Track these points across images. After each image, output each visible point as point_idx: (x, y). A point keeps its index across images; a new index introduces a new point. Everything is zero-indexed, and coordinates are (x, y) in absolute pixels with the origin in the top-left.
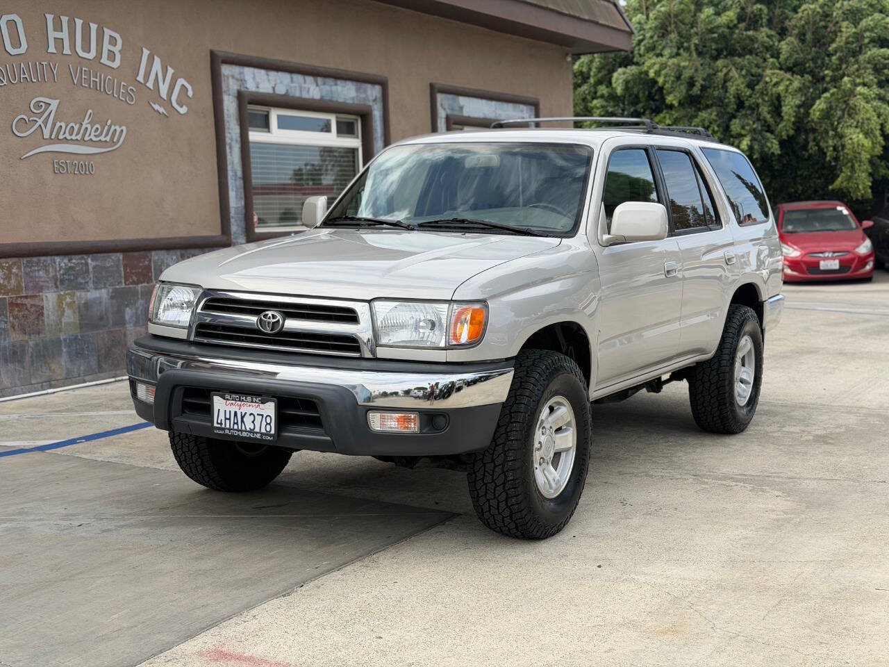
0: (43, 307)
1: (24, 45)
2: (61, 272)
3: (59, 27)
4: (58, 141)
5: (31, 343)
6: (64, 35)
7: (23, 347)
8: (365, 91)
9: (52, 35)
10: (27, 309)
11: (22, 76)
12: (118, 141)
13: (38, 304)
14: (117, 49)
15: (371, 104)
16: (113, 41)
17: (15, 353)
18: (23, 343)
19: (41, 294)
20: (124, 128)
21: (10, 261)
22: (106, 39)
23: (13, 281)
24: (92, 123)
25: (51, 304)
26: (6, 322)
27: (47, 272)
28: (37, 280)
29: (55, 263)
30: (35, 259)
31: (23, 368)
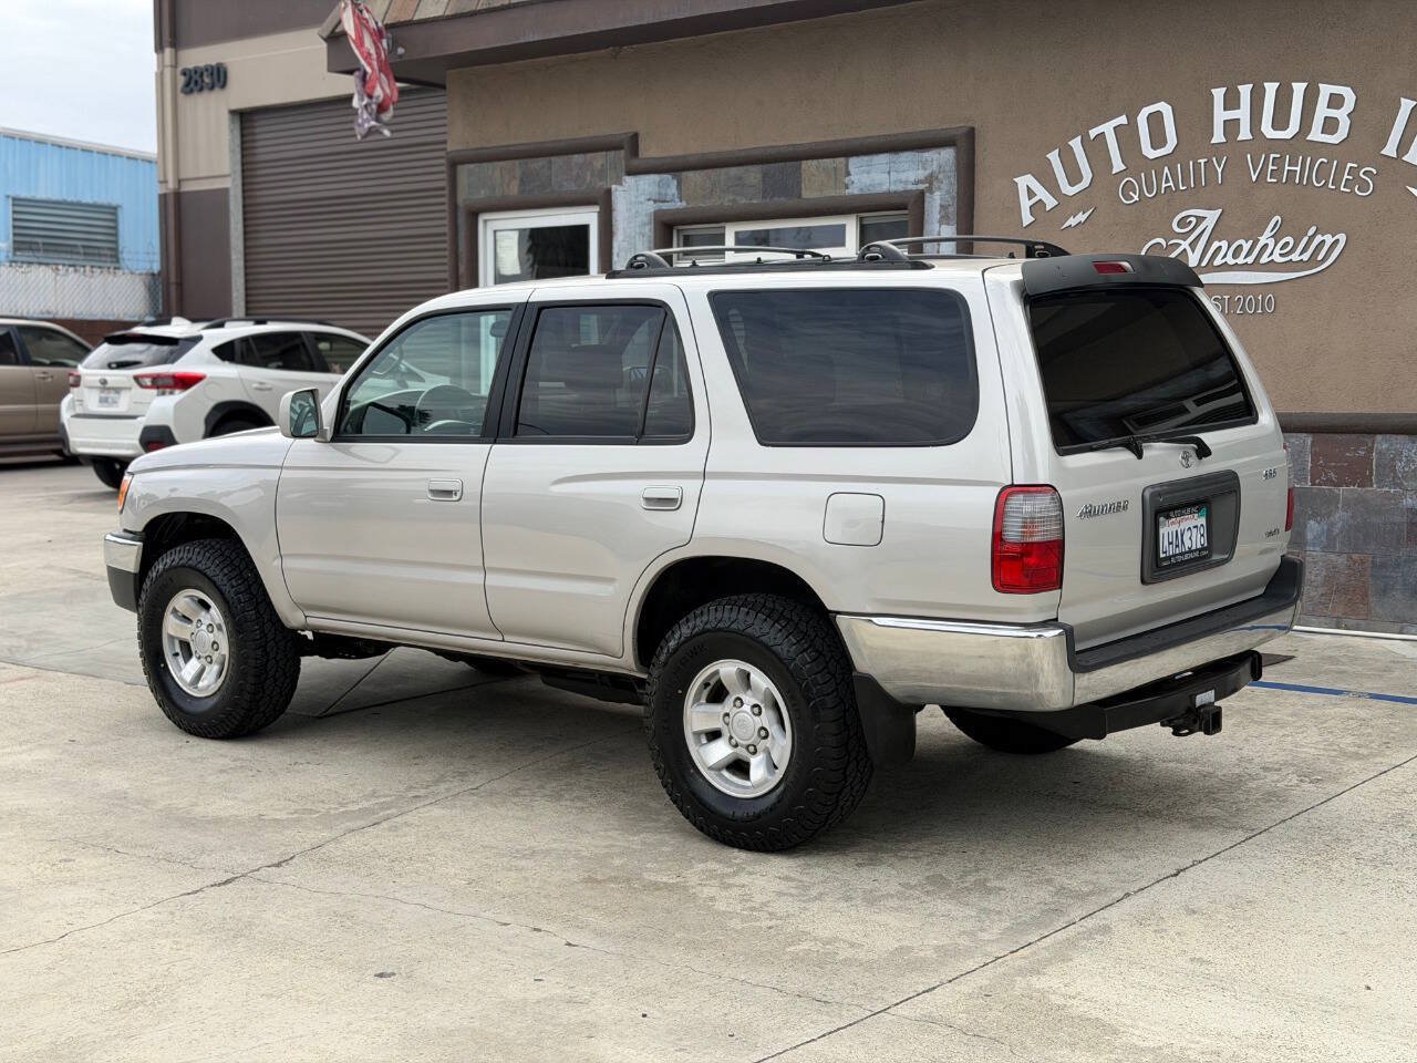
1: (1173, 142)
3: (1231, 102)
4: (1213, 268)
6: (1243, 113)
9: (1220, 115)
11: (1164, 185)
14: (1341, 115)
16: (1336, 102)
22: (1323, 100)
24: (1277, 237)
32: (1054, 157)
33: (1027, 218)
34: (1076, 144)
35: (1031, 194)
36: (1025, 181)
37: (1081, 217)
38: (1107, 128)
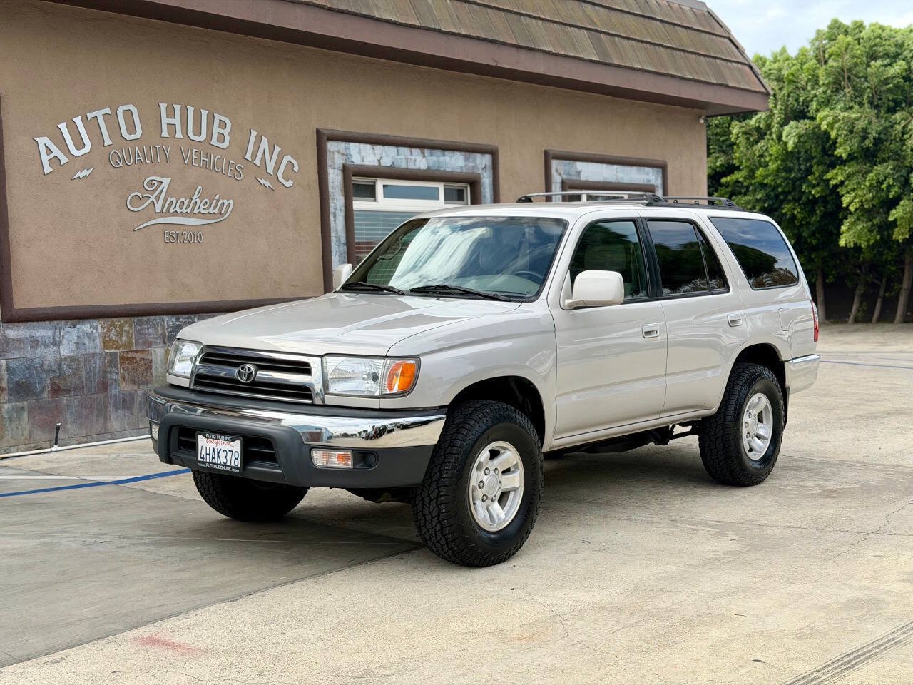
0: (151, 360)
1: (139, 132)
2: (169, 330)
3: (171, 114)
4: (169, 214)
5: (140, 393)
6: (177, 121)
7: (132, 395)
8: (474, 160)
9: (165, 121)
10: (136, 362)
11: (137, 159)
12: (226, 212)
13: (146, 357)
14: (226, 132)
15: (480, 172)
16: (223, 125)
17: (124, 401)
18: (133, 392)
19: (150, 349)
20: (231, 201)
21: (122, 320)
22: (216, 123)
23: (124, 338)
24: (201, 198)
25: (158, 358)
26: (117, 374)
27: (156, 329)
28: (146, 336)
29: (164, 322)
30: (145, 318)
31: (132, 414)
32: (63, 126)
33: (48, 169)
34: (78, 120)
35: (49, 151)
36: (43, 141)
37: (86, 172)
38: (99, 114)
